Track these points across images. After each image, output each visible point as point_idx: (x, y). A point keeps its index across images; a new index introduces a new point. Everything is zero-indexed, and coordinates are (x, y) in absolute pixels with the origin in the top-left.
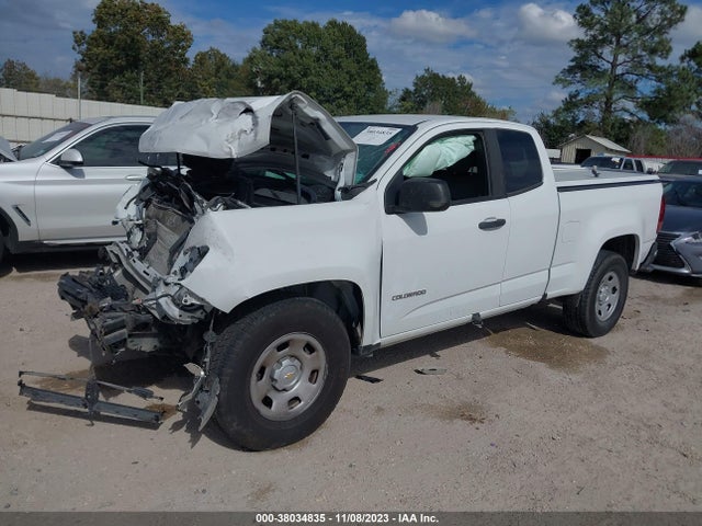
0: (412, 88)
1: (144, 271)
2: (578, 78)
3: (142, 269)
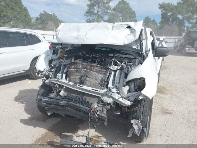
0: (39, 17)
1: (92, 89)
2: (90, 15)
3: (90, 89)
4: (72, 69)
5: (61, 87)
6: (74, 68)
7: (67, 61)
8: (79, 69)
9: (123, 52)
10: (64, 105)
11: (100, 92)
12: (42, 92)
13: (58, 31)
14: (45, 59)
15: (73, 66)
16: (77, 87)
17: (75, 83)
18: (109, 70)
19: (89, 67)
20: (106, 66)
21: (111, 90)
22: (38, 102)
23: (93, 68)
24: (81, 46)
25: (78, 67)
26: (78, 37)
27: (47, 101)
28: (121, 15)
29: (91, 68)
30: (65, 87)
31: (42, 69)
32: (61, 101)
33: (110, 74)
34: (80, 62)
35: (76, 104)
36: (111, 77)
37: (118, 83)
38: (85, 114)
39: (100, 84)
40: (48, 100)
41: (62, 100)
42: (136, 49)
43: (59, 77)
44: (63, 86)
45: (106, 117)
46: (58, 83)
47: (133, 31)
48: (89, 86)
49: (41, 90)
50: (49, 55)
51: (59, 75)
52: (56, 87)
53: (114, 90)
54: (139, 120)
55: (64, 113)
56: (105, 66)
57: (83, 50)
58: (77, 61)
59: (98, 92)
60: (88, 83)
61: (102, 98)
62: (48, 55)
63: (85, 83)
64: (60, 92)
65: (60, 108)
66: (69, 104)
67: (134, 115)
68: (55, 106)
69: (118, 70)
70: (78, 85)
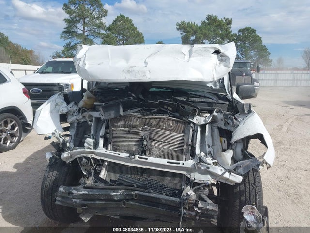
1: (168, 162)
2: (70, 37)
3: (164, 161)
4: (119, 128)
5: (99, 163)
6: (124, 126)
7: (107, 114)
8: (135, 126)
9: (193, 93)
10: (122, 197)
11: (184, 166)
12: (53, 178)
13: (82, 60)
14: (51, 112)
15: (122, 123)
16: (137, 161)
17: (132, 154)
18: (192, 125)
19: (154, 122)
20: (184, 117)
21: (205, 160)
22: (62, 200)
23: (161, 124)
24: (129, 85)
25: (132, 123)
26: (130, 70)
27: (84, 194)
28: (121, 38)
29: (158, 123)
30: (106, 163)
31: (48, 133)
32: (114, 192)
33: (195, 132)
34: (136, 114)
35: (148, 194)
36: (197, 137)
37: (211, 146)
38: (169, 209)
39: (178, 151)
40: (86, 192)
41: (115, 190)
42: (213, 87)
43: (90, 145)
44: (103, 161)
45: (217, 210)
46: (93, 156)
47: (223, 58)
48: (159, 156)
49: (51, 173)
50: (59, 104)
51: (90, 141)
52: (91, 165)
53: (209, 160)
54: (253, 205)
55: (119, 213)
56: (184, 119)
57: (132, 92)
58: (129, 112)
59: (181, 165)
60: (155, 151)
61: (189, 176)
62: (57, 105)
63: (149, 151)
64: (99, 173)
65: (113, 204)
66: (132, 195)
67: (243, 198)
68: (104, 202)
69: (207, 124)
70: (137, 156)
